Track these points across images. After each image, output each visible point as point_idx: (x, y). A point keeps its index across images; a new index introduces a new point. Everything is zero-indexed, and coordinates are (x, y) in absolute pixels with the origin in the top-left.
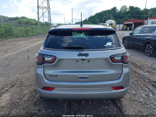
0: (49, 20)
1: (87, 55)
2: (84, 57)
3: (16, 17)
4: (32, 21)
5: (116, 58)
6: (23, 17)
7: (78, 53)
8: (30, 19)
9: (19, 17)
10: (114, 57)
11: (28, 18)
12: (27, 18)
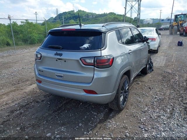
0: (138, 15)
1: (61, 55)
2: (59, 57)
3: (104, 13)
4: (120, 18)
5: (88, 61)
6: (111, 13)
7: (55, 52)
8: (118, 15)
9: (107, 13)
10: (86, 60)
11: (117, 14)
12: (115, 14)
